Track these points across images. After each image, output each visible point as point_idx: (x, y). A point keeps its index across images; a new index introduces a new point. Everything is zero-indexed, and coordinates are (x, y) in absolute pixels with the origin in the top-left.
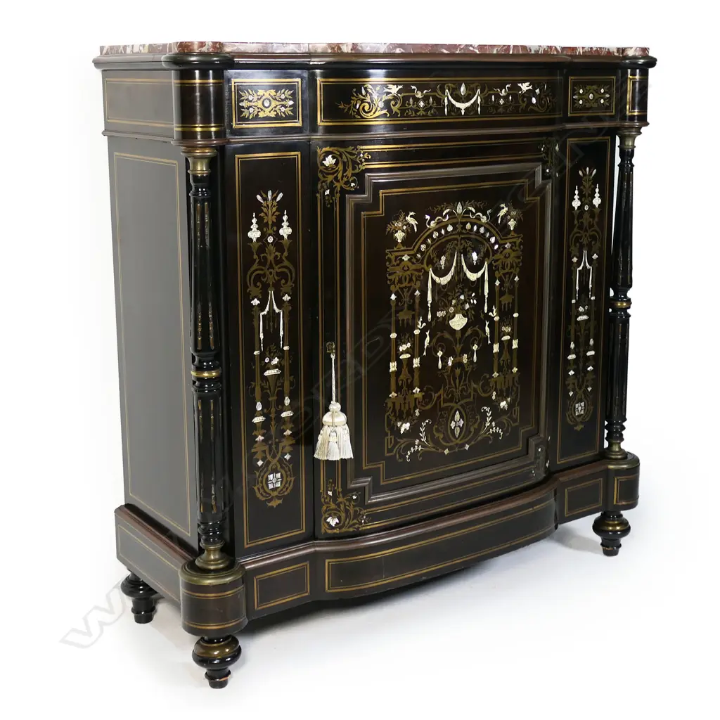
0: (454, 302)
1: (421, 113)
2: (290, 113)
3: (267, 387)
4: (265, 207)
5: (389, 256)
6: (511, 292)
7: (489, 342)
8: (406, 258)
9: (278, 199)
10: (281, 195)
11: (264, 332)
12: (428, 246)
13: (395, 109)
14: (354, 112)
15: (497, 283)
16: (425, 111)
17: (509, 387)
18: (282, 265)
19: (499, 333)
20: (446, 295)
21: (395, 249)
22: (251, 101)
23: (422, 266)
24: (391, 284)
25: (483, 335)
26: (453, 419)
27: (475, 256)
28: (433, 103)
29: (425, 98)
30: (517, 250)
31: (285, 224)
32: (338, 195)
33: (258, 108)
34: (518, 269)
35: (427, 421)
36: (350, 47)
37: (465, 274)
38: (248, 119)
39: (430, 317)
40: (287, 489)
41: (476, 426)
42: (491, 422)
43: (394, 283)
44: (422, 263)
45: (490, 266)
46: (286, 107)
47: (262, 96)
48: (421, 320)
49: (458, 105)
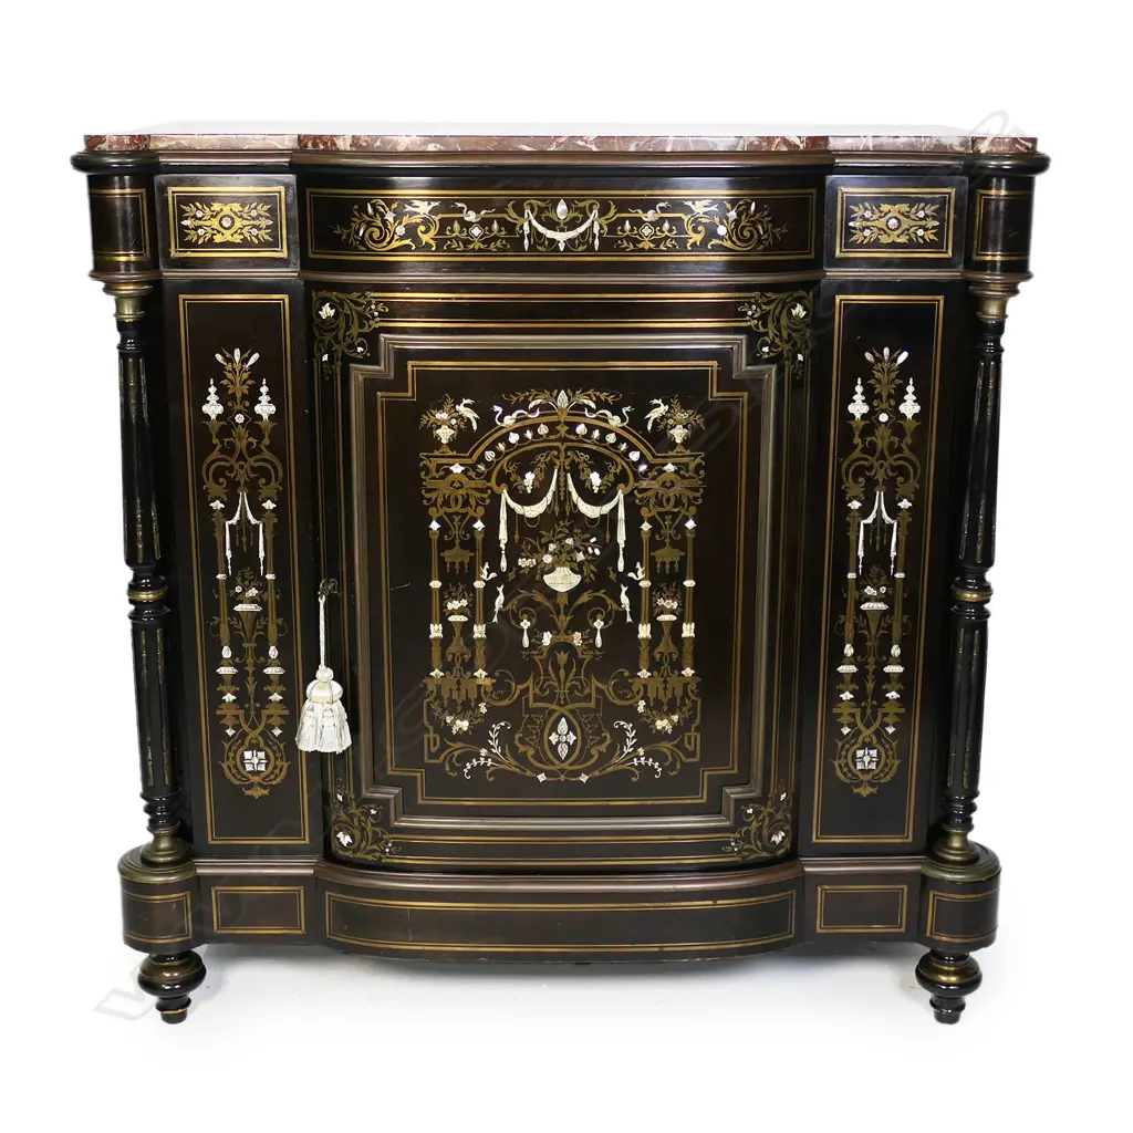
0: (552, 547)
1: (477, 245)
2: (267, 237)
3: (240, 627)
4: (229, 372)
5: (426, 462)
6: (679, 544)
7: (629, 619)
8: (457, 469)
9: (252, 361)
10: (256, 356)
11: (232, 549)
12: (498, 454)
13: (425, 238)
14: (356, 240)
15: (646, 527)
16: (483, 242)
17: (674, 697)
18: (260, 456)
19: (651, 609)
20: (536, 534)
21: (436, 453)
22: (200, 219)
23: (489, 484)
24: (430, 506)
25: (615, 606)
26: (554, 729)
27: (595, 478)
28: (500, 231)
29: (485, 223)
30: (690, 477)
31: (264, 399)
32: (340, 363)
33: (213, 229)
34: (693, 510)
35: (503, 724)
36: (349, 142)
37: (576, 506)
38: (195, 245)
39: (504, 564)
40: (277, 776)
41: (603, 748)
42: (635, 746)
43: (435, 505)
44: (489, 481)
45: (629, 497)
46: (259, 229)
47: (218, 213)
48: (487, 566)
49: (550, 234)
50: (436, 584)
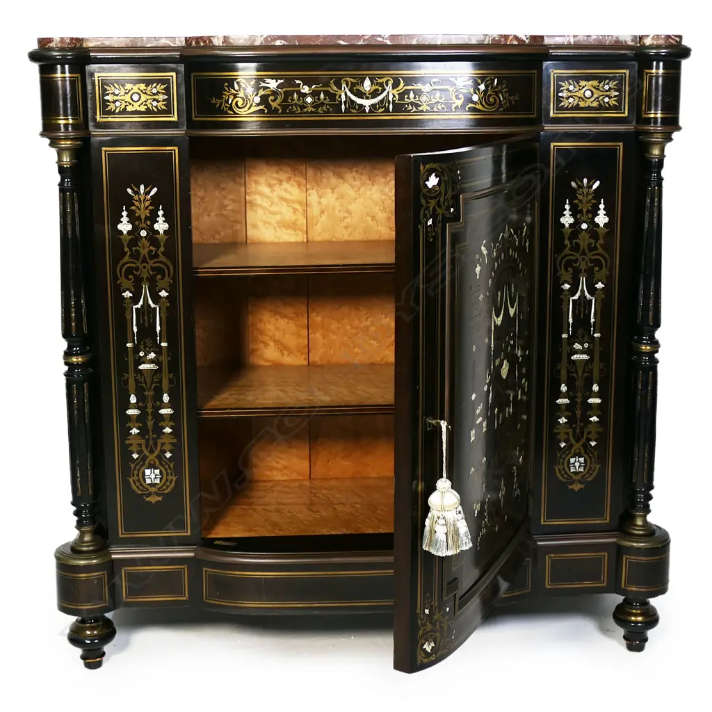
1: (310, 109)
2: (163, 107)
3: (143, 380)
4: (136, 201)
9: (152, 193)
10: (155, 190)
11: (137, 325)
13: (274, 105)
14: (226, 107)
16: (313, 107)
18: (158, 260)
22: (117, 95)
28: (325, 99)
29: (315, 94)
31: (161, 219)
33: (126, 102)
36: (222, 40)
38: (114, 113)
40: (168, 487)
46: (158, 102)
47: (130, 91)
49: (359, 101)
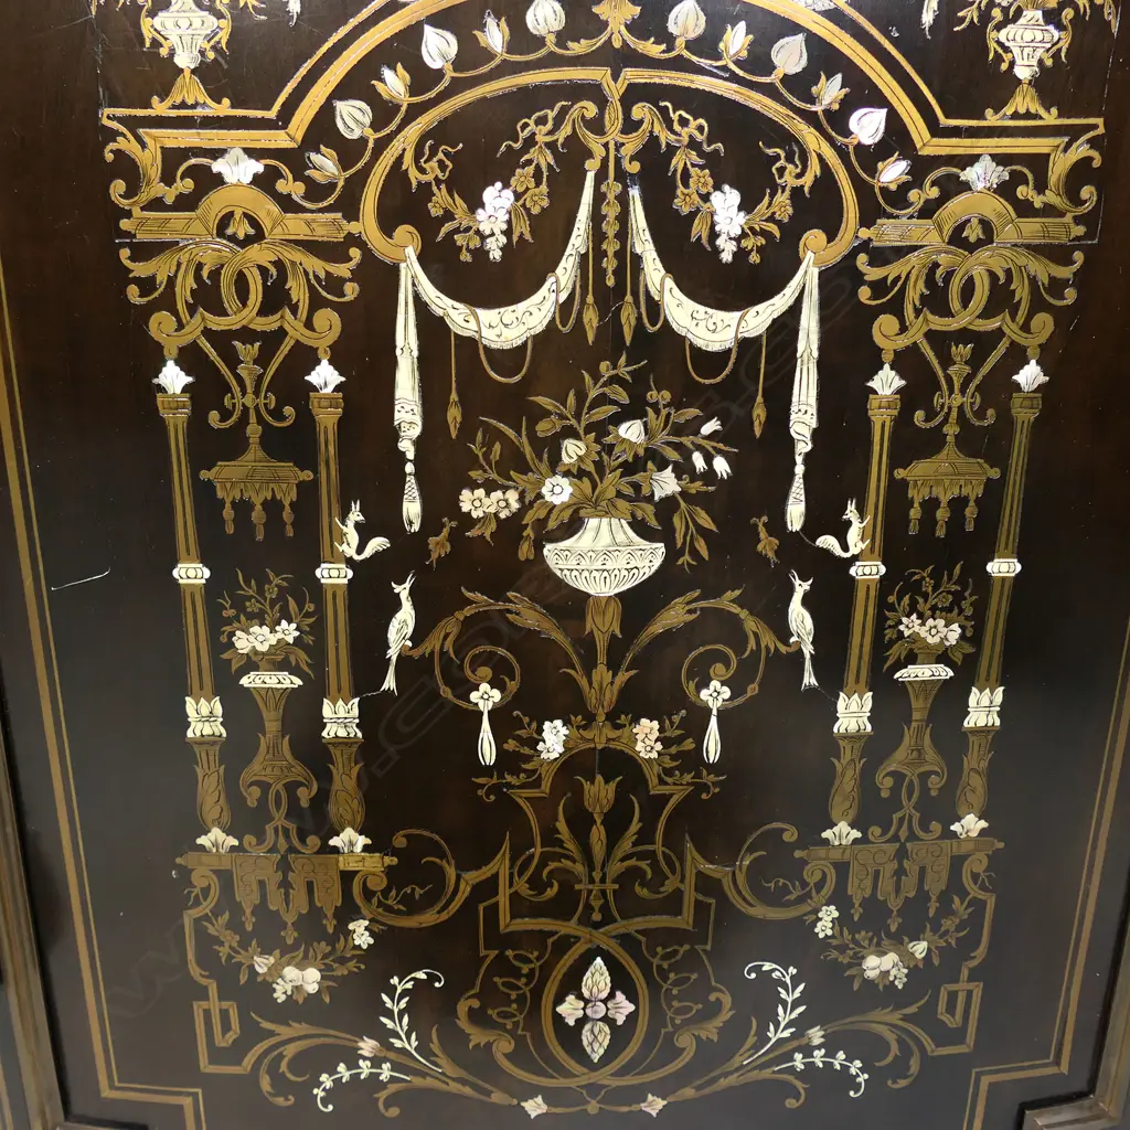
0: (572, 450)
5: (127, 144)
6: (984, 443)
7: (809, 679)
8: (238, 170)
12: (383, 112)
15: (886, 382)
17: (922, 896)
19: (880, 646)
20: (517, 407)
21: (160, 108)
23: (354, 227)
24: (151, 308)
25: (769, 640)
26: (572, 984)
27: (727, 212)
30: (1049, 211)
34: (1044, 324)
35: (421, 975)
37: (654, 308)
39: (412, 508)
41: (710, 1030)
42: (800, 1025)
43: (167, 303)
44: (352, 213)
45: (837, 279)
48: (355, 515)
50: (191, 573)
